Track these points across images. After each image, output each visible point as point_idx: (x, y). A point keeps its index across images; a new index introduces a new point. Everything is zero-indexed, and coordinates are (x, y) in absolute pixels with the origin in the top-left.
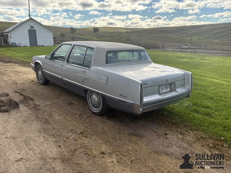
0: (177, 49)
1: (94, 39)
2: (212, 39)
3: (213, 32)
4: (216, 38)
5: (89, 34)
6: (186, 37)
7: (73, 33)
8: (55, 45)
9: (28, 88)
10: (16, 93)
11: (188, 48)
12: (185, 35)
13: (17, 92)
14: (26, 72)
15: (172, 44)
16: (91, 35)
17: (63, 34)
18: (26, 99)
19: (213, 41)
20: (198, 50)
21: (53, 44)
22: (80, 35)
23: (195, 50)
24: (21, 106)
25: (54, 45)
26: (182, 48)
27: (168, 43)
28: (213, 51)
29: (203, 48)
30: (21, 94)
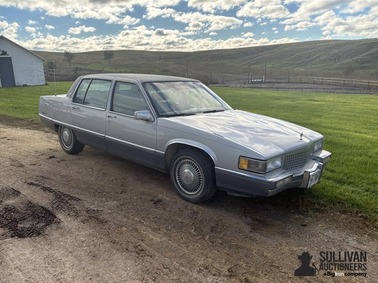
0: (245, 83)
1: (106, 69)
2: (294, 66)
3: (293, 55)
4: (299, 65)
5: (96, 62)
6: (254, 64)
7: (69, 61)
8: (48, 83)
9: (50, 173)
10: (34, 188)
11: (261, 82)
12: (252, 61)
13: (31, 184)
14: (25, 139)
15: (235, 76)
16: (100, 63)
17: (51, 63)
18: (62, 200)
19: (295, 69)
20: (277, 85)
21: (44, 82)
22: (81, 64)
23: (272, 84)
24: (60, 216)
25: (46, 84)
26: (253, 83)
27: (228, 75)
28: (300, 86)
29: (284, 81)
30: (45, 189)
